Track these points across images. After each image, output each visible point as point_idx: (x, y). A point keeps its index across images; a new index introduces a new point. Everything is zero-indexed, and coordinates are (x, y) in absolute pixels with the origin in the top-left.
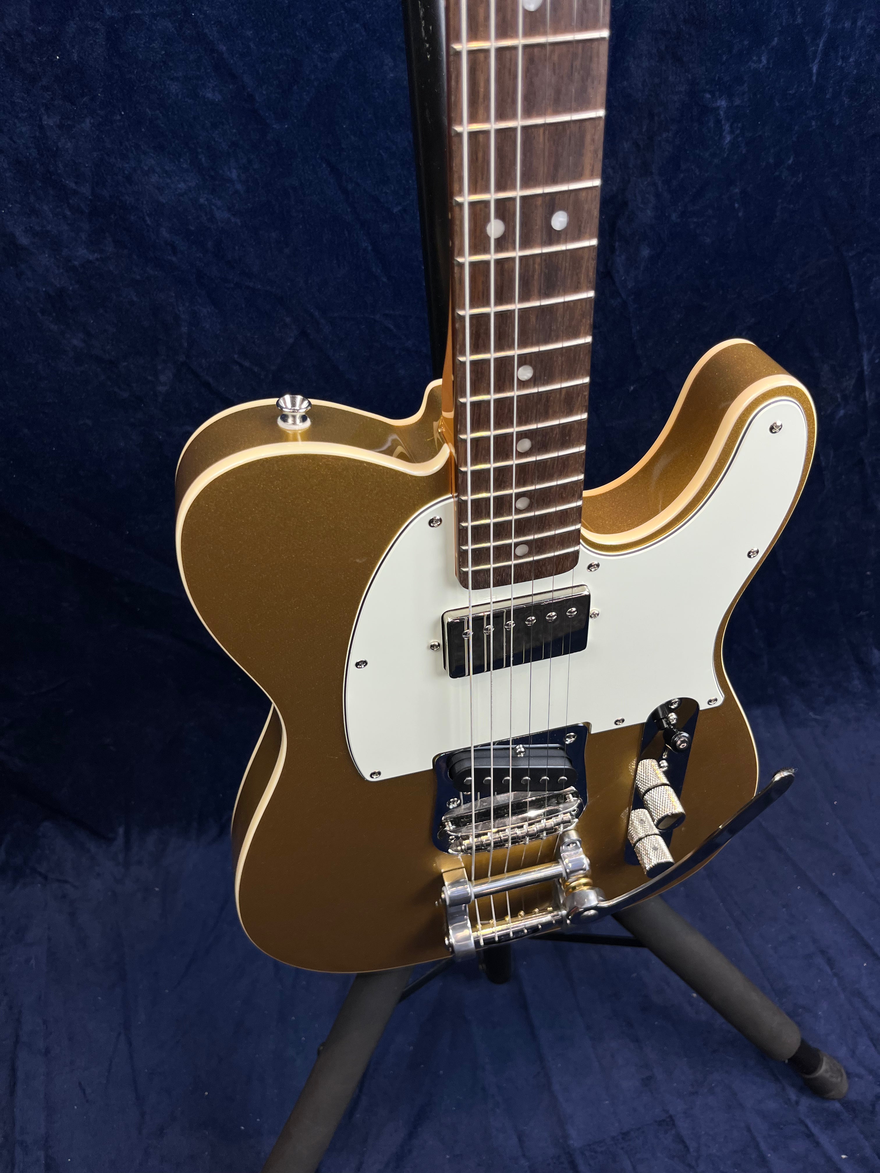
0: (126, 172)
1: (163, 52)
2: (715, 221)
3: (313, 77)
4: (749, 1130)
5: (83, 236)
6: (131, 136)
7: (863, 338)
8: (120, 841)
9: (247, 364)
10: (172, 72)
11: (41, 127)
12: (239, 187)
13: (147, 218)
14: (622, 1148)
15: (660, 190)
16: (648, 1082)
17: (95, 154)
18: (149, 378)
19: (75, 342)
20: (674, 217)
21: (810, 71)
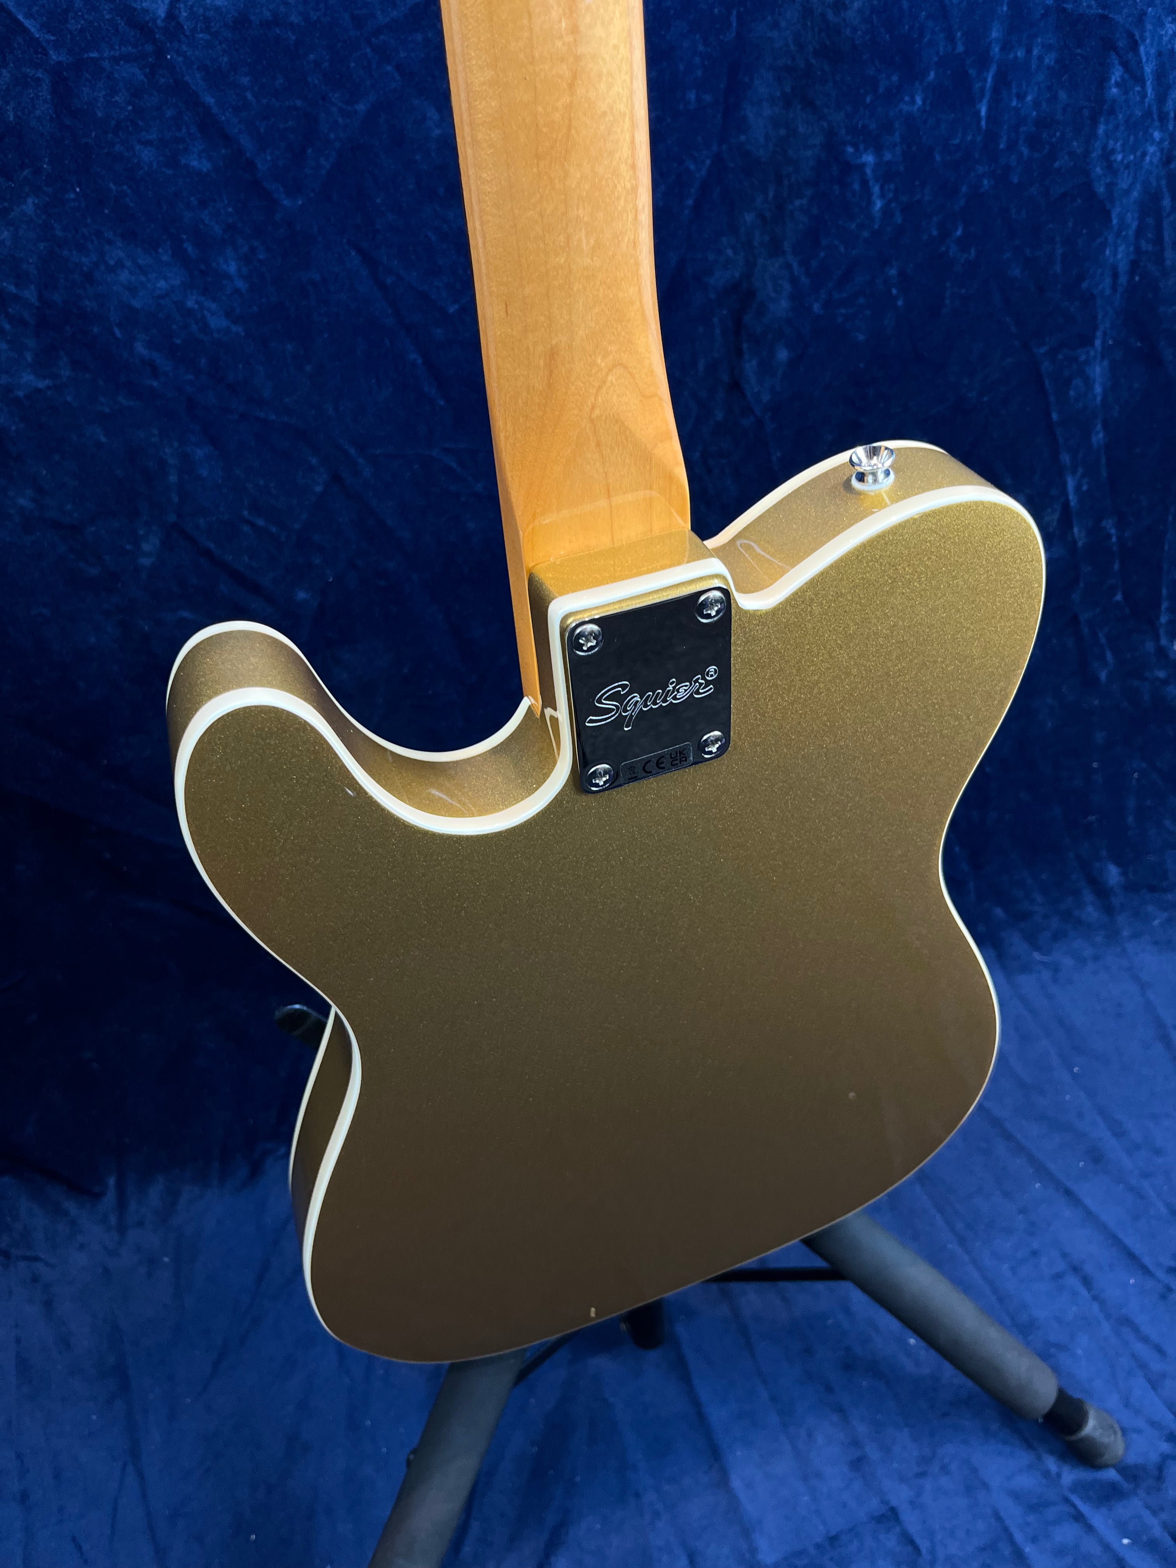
0: (85, 268)
1: (130, 108)
2: (868, 312)
3: (332, 136)
4: (998, 1518)
5: (29, 357)
6: (89, 221)
7: (1065, 458)
8: (110, 1197)
9: (261, 522)
10: (144, 133)
12: (240, 284)
13: (117, 331)
14: (831, 1559)
15: (796, 273)
16: (858, 1464)
17: (41, 246)
18: (128, 547)
19: (22, 501)
20: (816, 307)
21: (978, 112)
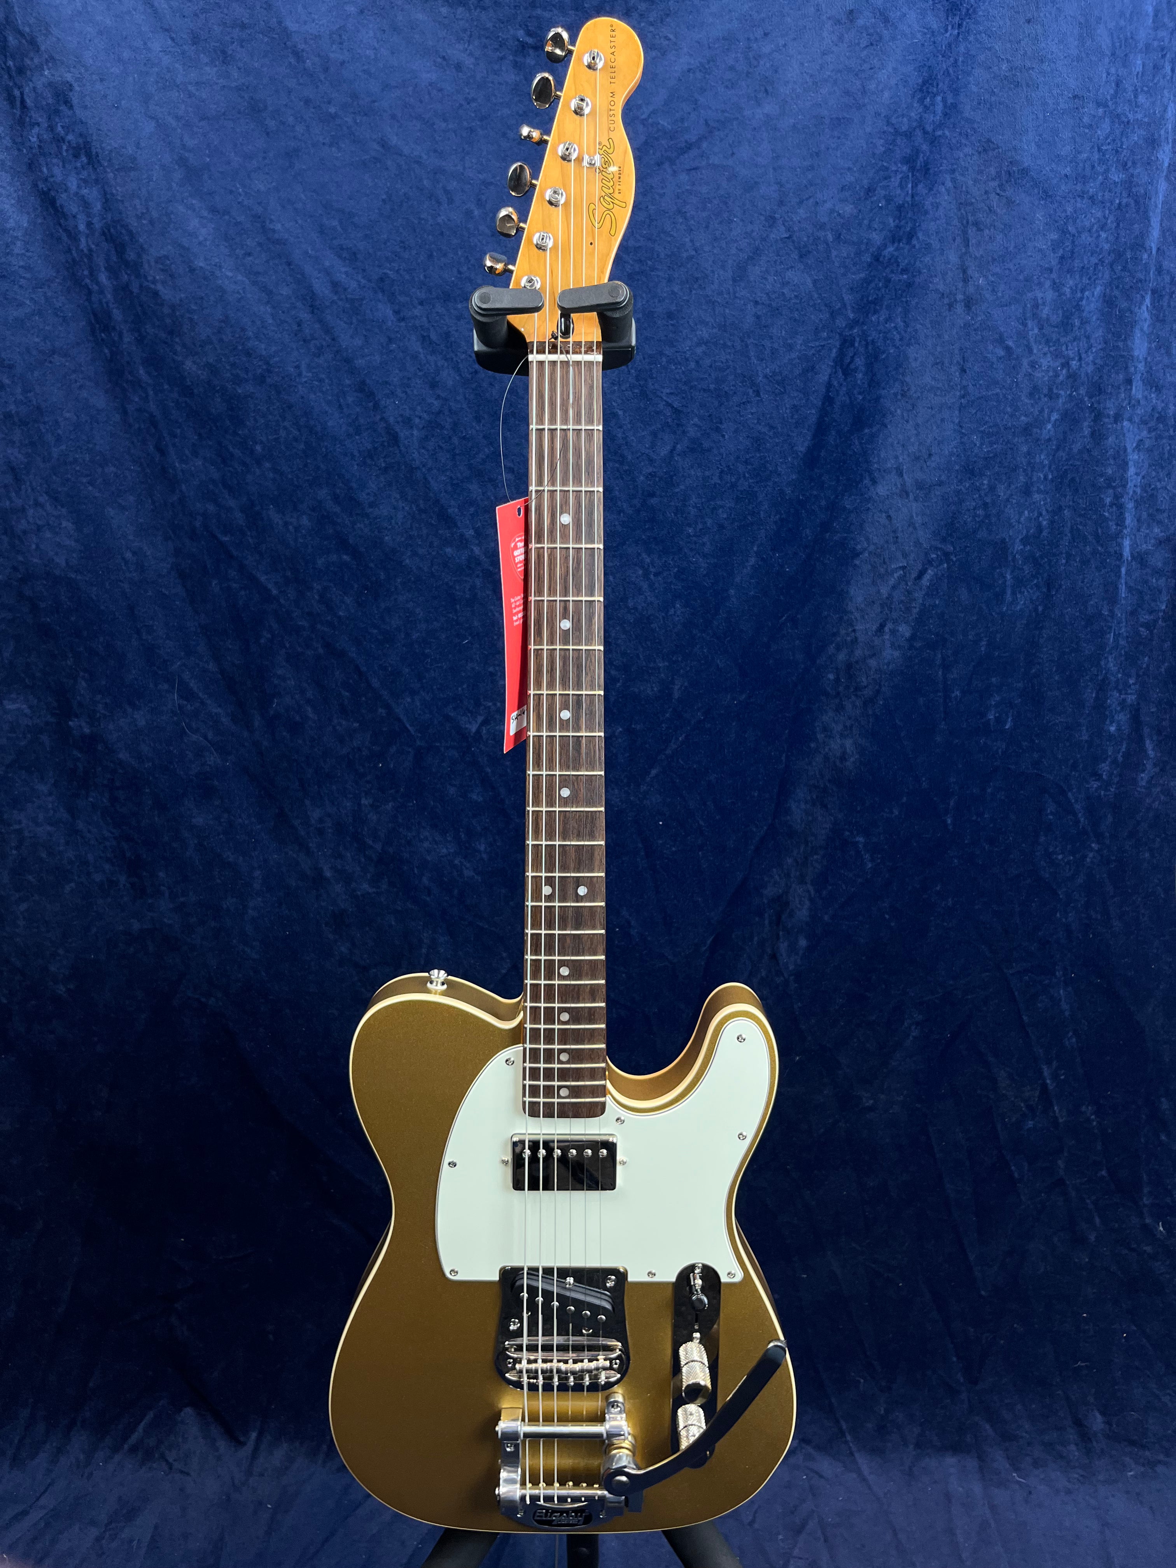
0: (408, 838)
1: (449, 769)
2: (867, 927)
5: (369, 876)
6: (416, 817)
7: (1040, 1052)
8: (250, 1446)
10: (453, 781)
11: (359, 805)
13: (416, 870)
15: (813, 896)
19: (343, 949)
20: (826, 918)
21: (945, 821)
